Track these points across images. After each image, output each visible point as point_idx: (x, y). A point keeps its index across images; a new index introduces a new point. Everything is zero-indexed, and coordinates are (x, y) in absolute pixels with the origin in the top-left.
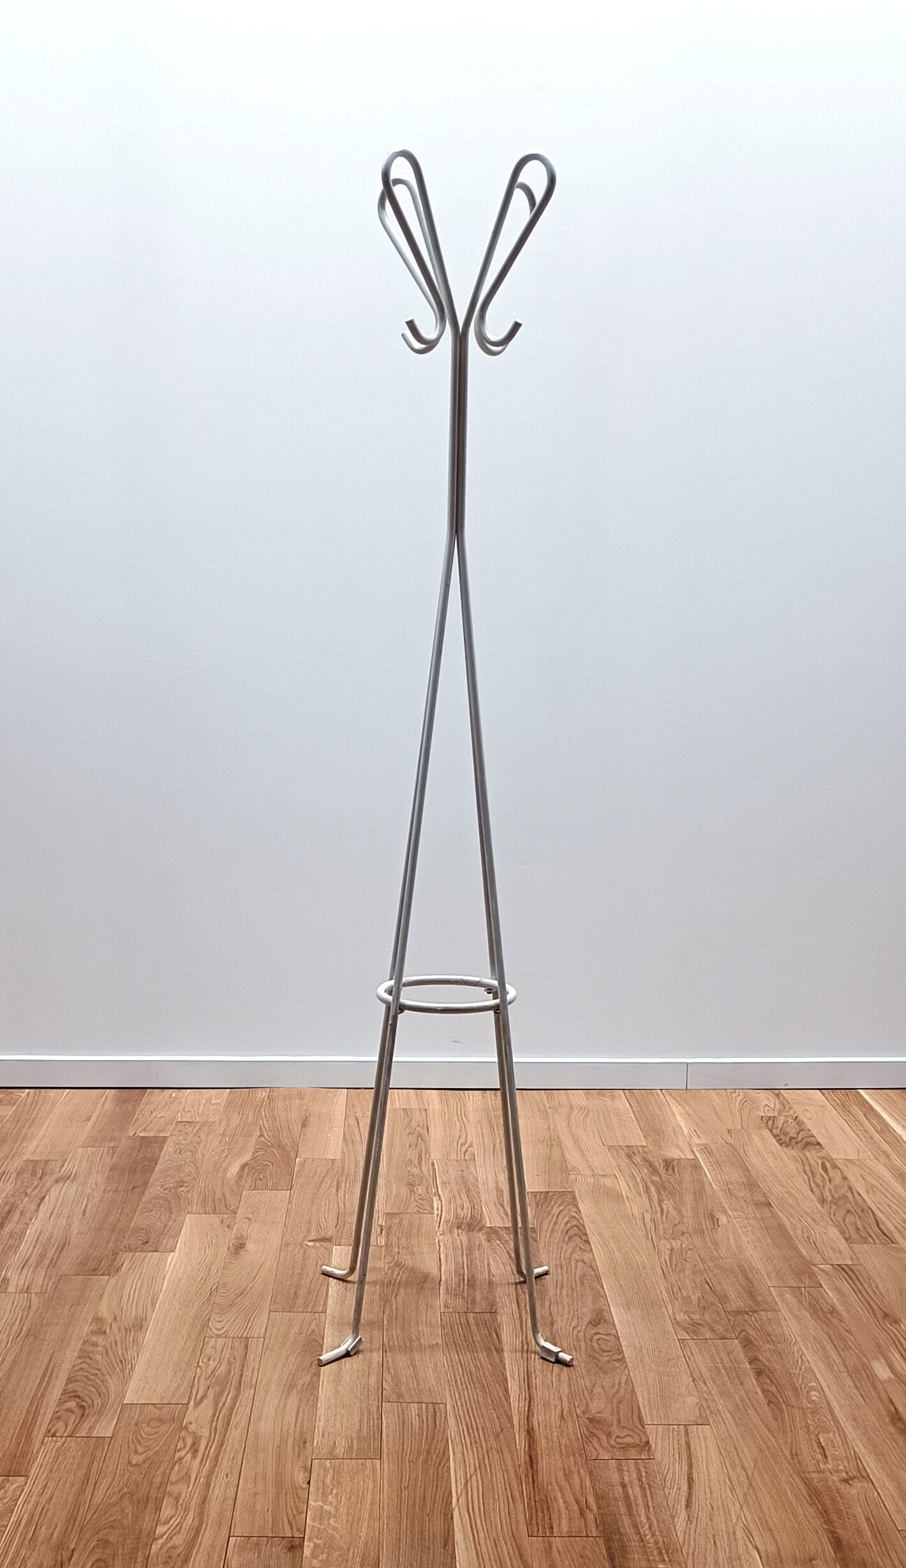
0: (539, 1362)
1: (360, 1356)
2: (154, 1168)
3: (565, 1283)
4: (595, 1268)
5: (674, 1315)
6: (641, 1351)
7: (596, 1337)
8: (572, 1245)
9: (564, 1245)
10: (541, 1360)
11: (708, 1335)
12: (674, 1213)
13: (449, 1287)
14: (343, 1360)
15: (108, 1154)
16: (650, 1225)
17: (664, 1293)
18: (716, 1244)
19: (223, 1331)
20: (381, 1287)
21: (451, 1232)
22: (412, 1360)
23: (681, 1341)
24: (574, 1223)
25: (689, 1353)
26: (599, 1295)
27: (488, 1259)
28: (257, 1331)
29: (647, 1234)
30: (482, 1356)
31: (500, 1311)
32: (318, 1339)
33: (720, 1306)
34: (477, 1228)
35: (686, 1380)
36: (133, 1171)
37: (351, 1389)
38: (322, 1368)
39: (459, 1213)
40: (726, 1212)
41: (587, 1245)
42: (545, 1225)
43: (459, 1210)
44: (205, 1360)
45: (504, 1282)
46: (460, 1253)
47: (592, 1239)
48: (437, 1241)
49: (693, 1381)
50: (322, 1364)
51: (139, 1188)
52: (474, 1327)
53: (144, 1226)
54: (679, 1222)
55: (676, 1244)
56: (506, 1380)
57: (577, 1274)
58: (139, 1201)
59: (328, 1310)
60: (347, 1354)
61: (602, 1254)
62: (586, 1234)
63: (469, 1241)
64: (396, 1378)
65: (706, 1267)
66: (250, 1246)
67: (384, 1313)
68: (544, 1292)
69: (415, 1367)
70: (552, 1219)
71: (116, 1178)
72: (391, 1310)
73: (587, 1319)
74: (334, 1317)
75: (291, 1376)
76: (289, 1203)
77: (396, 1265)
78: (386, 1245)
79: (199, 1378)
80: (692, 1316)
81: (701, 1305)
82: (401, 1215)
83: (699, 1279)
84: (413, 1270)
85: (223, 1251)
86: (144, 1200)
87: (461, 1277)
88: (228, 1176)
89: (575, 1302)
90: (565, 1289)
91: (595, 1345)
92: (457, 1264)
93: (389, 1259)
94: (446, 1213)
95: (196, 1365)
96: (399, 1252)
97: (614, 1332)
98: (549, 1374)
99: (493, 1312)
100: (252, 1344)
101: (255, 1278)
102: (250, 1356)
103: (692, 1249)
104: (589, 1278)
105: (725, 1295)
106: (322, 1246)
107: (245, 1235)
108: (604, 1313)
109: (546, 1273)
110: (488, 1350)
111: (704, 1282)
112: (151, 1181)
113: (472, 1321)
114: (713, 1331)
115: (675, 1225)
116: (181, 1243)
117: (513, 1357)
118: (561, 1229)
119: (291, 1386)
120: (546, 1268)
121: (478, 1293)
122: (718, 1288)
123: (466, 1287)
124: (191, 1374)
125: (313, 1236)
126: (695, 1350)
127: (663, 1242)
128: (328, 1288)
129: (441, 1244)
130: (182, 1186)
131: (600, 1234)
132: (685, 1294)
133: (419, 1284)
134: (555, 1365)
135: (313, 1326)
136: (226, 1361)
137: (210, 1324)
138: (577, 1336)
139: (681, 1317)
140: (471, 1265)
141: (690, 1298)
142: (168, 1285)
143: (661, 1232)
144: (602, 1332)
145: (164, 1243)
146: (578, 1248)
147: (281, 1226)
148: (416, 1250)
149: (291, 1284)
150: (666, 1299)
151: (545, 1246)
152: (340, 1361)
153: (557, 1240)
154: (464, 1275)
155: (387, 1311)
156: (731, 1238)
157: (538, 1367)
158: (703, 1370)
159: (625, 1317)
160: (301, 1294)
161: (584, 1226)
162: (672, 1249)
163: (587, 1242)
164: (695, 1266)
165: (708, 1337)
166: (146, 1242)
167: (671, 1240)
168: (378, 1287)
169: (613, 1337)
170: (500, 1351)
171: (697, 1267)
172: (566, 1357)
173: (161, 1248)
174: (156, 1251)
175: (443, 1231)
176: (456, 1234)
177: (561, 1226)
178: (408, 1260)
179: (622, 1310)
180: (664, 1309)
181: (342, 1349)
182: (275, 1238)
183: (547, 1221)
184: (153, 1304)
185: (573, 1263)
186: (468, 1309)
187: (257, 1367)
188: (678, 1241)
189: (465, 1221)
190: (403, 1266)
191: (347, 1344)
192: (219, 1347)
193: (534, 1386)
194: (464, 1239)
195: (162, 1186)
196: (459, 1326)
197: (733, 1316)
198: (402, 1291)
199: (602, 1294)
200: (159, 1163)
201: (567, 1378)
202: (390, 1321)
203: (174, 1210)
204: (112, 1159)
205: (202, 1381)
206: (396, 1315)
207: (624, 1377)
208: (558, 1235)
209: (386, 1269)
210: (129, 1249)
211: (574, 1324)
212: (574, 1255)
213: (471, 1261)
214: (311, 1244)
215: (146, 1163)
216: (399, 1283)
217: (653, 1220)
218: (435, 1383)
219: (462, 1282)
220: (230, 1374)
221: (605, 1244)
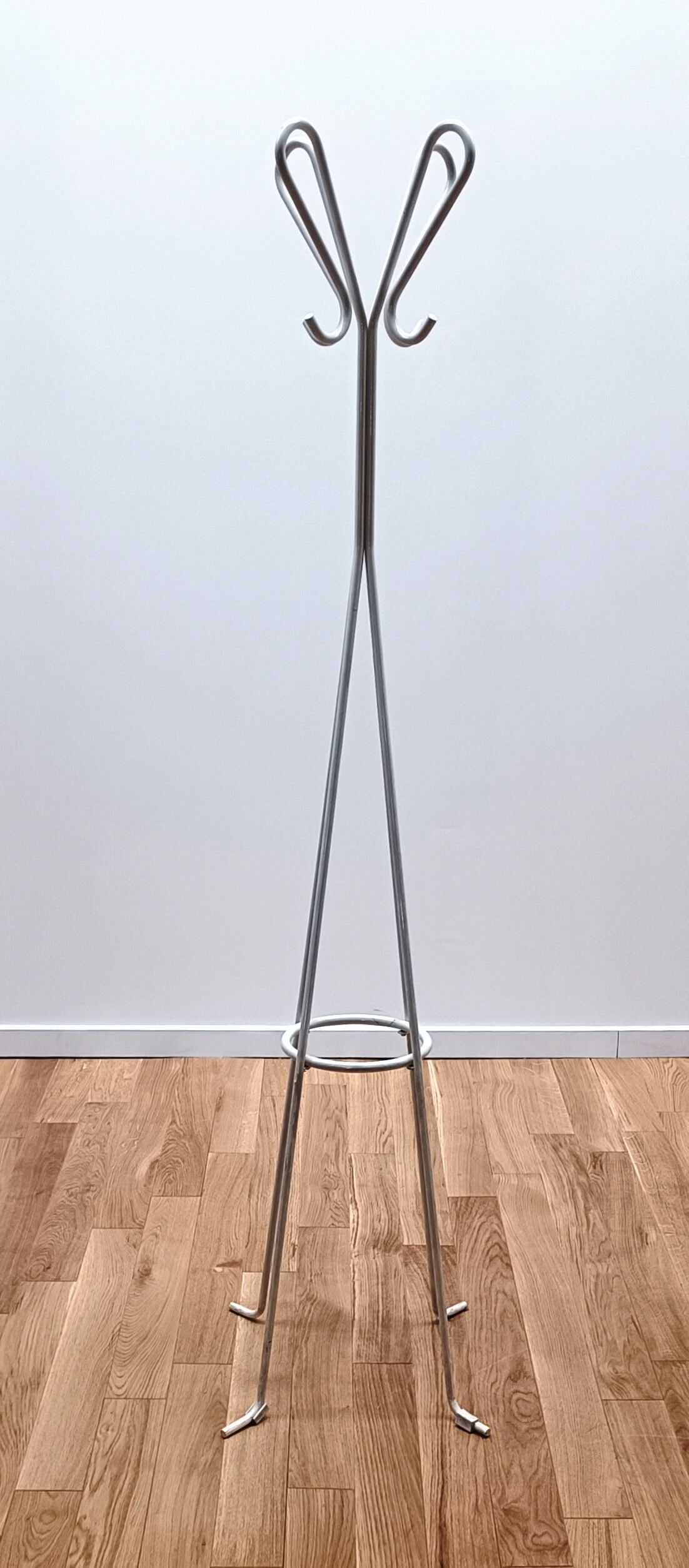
0: (454, 1430)
1: (267, 1424)
2: (61, 1166)
3: (484, 1322)
4: (516, 1302)
5: (598, 1366)
6: (562, 1416)
7: (515, 1397)
8: (493, 1269)
9: (484, 1270)
10: (456, 1429)
11: (633, 1394)
12: (600, 1226)
13: (363, 1329)
14: (248, 1430)
15: (14, 1147)
16: (575, 1243)
17: (588, 1335)
18: (643, 1269)
19: (124, 1389)
20: (291, 1329)
21: (366, 1253)
22: (321, 1429)
23: (606, 1402)
24: (496, 1239)
25: (613, 1419)
26: (520, 1340)
27: (405, 1290)
28: (159, 1391)
29: (572, 1255)
30: (394, 1423)
31: (415, 1361)
32: (223, 1401)
33: (646, 1353)
34: (394, 1248)
35: (609, 1456)
36: (38, 1170)
37: (255, 1470)
38: (226, 1440)
39: (375, 1227)
40: (655, 1225)
41: (509, 1270)
42: (465, 1243)
43: (376, 1223)
44: (103, 1431)
45: (420, 1322)
46: (375, 1281)
47: (515, 1262)
48: (351, 1265)
49: (617, 1458)
50: (225, 1437)
51: (44, 1194)
52: (387, 1384)
53: (47, 1246)
54: (606, 1239)
55: (602, 1269)
56: (419, 1457)
57: (498, 1309)
58: (44, 1210)
59: (235, 1361)
60: (253, 1423)
61: (524, 1281)
62: (507, 1255)
63: (385, 1266)
64: (303, 1454)
65: (633, 1300)
66: (156, 1273)
67: (293, 1364)
68: (461, 1335)
69: (323, 1439)
70: (472, 1234)
71: (21, 1179)
72: (301, 1362)
73: (506, 1372)
74: (240, 1370)
75: (192, 1452)
76: (199, 1213)
77: (308, 1299)
78: (298, 1269)
79: (96, 1455)
80: (617, 1367)
81: (627, 1353)
82: (316, 1229)
83: (626, 1316)
84: (325, 1305)
85: (128, 1280)
86: (48, 1210)
87: (375, 1315)
88: (137, 1176)
89: (494, 1350)
90: (485, 1330)
91: (514, 1407)
92: (371, 1296)
93: (301, 1290)
94: (362, 1226)
95: (93, 1437)
96: (311, 1280)
97: (534, 1390)
98: (464, 1447)
99: (408, 1363)
100: (154, 1406)
101: (160, 1316)
102: (152, 1424)
103: (619, 1276)
104: (510, 1316)
105: (652, 1339)
106: (231, 1271)
107: (151, 1258)
108: (525, 1364)
109: (465, 1310)
110: (401, 1415)
111: (631, 1321)
112: (56, 1185)
113: (385, 1376)
114: (638, 1388)
115: (602, 1242)
116: (85, 1267)
117: (427, 1425)
118: (482, 1248)
119: (191, 1466)
120: (463, 1304)
121: (392, 1336)
122: (645, 1329)
123: (380, 1328)
124: (87, 1449)
125: (221, 1261)
126: (619, 1415)
127: (589, 1266)
128: (235, 1330)
129: (356, 1270)
130: (88, 1190)
131: (523, 1255)
132: (610, 1338)
133: (330, 1325)
134: (472, 1435)
135: (218, 1383)
136: (125, 1431)
137: (111, 1380)
138: (495, 1394)
139: (606, 1369)
140: (387, 1298)
141: (615, 1342)
142: (68, 1327)
143: (587, 1251)
144: (522, 1389)
145: (67, 1269)
146: (499, 1274)
147: (190, 1244)
148: (329, 1277)
149: (197, 1326)
150: (590, 1345)
151: (464, 1271)
152: (244, 1432)
153: (477, 1264)
154: (378, 1311)
155: (296, 1362)
156: (660, 1261)
157: (453, 1439)
158: (628, 1443)
159: (547, 1368)
160: (209, 1337)
161: (506, 1244)
162: (598, 1275)
163: (509, 1265)
164: (621, 1298)
165: (633, 1397)
166: (49, 1268)
167: (598, 1264)
168: (288, 1329)
169: (533, 1396)
170: (413, 1416)
171: (624, 1299)
172: (483, 1427)
173: (63, 1276)
174: (58, 1279)
175: (358, 1252)
176: (371, 1256)
177: (481, 1246)
178: (320, 1293)
179: (543, 1359)
180: (587, 1357)
181: (246, 1419)
182: (182, 1263)
183: (468, 1236)
184: (52, 1353)
185: (493, 1294)
186: (381, 1360)
187: (157, 1440)
188: (604, 1264)
189: (381, 1237)
190: (315, 1300)
191: (253, 1413)
192: (119, 1412)
193: (448, 1465)
194: (380, 1262)
195: (68, 1190)
196: (372, 1381)
197: (660, 1368)
198: (313, 1334)
199: (523, 1337)
200: (66, 1159)
201: (483, 1454)
202: (299, 1376)
203: (79, 1223)
204: (17, 1155)
205: (99, 1459)
206: (306, 1367)
207: (543, 1453)
208: (478, 1256)
209: (298, 1303)
210: (30, 1278)
211: (492, 1380)
212: (494, 1283)
213: (387, 1292)
214: (219, 1269)
215: (53, 1159)
216: (311, 1323)
217: (579, 1236)
218: (343, 1462)
219: (376, 1321)
220: (129, 1448)
221: (528, 1269)
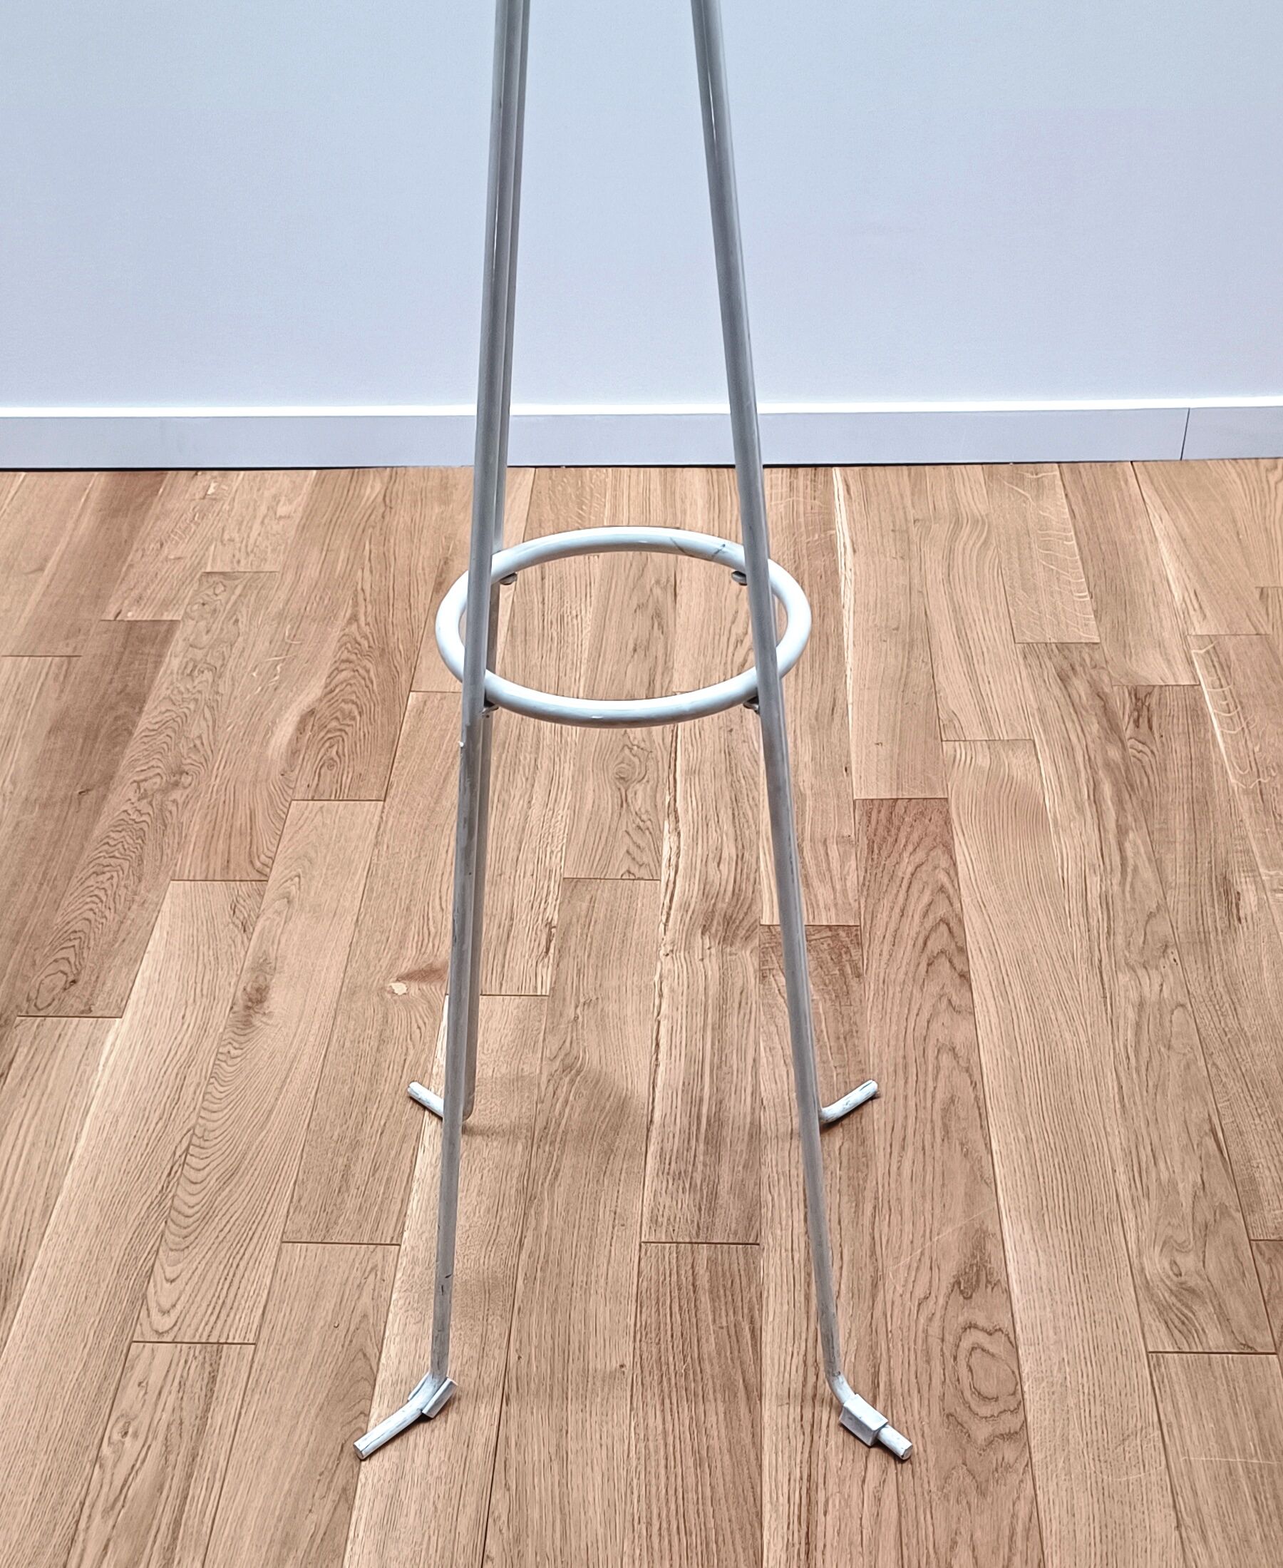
0: (837, 1437)
1: (453, 1416)
2: (134, 724)
3: (910, 1131)
4: (977, 1077)
5: (1140, 1254)
6: (1063, 1398)
7: (966, 1344)
8: (933, 988)
9: (916, 993)
10: (841, 1433)
11: (1215, 1338)
12: (1147, 873)
13: (668, 1146)
14: (412, 1436)
15: (56, 678)
16: (1098, 914)
17: (1120, 1169)
18: (1232, 987)
19: (174, 1314)
20: (525, 1148)
21: (688, 948)
22: (563, 1431)
23: (1155, 1356)
24: (941, 910)
25: (1169, 1408)
26: (981, 1180)
27: (757, 1044)
28: (241, 1325)
29: (1091, 950)
30: (714, 1417)
31: (768, 1240)
32: (371, 1351)
33: (1239, 1216)
34: (742, 933)
35: (1161, 1524)
36: (91, 734)
37: (414, 1558)
38: (363, 1463)
39: (710, 879)
40: (1253, 870)
41: (965, 989)
42: (882, 918)
43: (712, 865)
44: (116, 1437)
45: (782, 1129)
46: (699, 1020)
47: (979, 968)
48: (656, 978)
49: (1178, 1527)
50: (361, 1458)
51: (93, 793)
52: (705, 1299)
53: (78, 926)
54: (1158, 908)
55: (1150, 986)
56: (760, 1515)
57: (939, 1096)
58: (87, 833)
59: (406, 1235)
60: (423, 1419)
61: (994, 1020)
62: (962, 950)
63: (723, 981)
64: (519, 1502)
65: (1213, 1071)
66: (277, 1000)
67: (521, 1245)
68: (860, 1163)
69: (564, 1461)
70: (897, 895)
71: (57, 757)
72: (537, 1238)
73: (950, 1269)
74: (414, 1262)
75: (290, 1501)
76: (376, 845)
77: (567, 1068)
78: (552, 989)
79: (93, 1506)
80: (1179, 1259)
81: (1199, 1218)
82: (594, 884)
83: (1197, 1113)
84: (598, 1084)
85: (221, 1016)
86: (96, 833)
87: (695, 1111)
88: (270, 752)
89: (928, 1206)
90: (910, 1152)
91: (963, 1372)
92: (690, 1060)
93: (554, 1043)
94: (685, 877)
95: (94, 1453)
96: (576, 1018)
97: (1006, 1324)
98: (855, 1491)
99: (751, 1244)
100: (233, 1366)
101: (271, 1112)
102: (218, 1417)
103: (1183, 1006)
104: (962, 1115)
105: (1252, 1180)
106: (423, 995)
107: (273, 956)
108: (989, 1247)
109: (873, 1098)
110: (728, 1389)
111: (1207, 1127)
112: (121, 772)
113: (704, 1280)
114: (1223, 1318)
115: (1151, 916)
116: (143, 979)
117: (782, 1422)
118: (913, 934)
119: (284, 1544)
120: (871, 1087)
121: (725, 1169)
122: (1235, 1152)
123: (702, 1147)
124: (76, 1491)
125: (406, 966)
126: (1184, 1398)
127: (1124, 978)
128: (415, 1150)
129: (666, 990)
130: (176, 784)
131: (993, 953)
132: (1164, 1176)
133: (605, 1135)
134: (874, 1450)
135: (366, 1298)
136: (161, 1438)
137: (151, 1289)
138: (926, 1332)
139: (1156, 1264)
140: (719, 1067)
141: (1175, 1186)
142: (89, 1139)
143: (1120, 940)
144: (982, 1322)
145: (109, 984)
146: (945, 1001)
147: (350, 919)
148: (612, 1007)
149: (341, 1138)
150: (1125, 1194)
151: (876, 992)
152: (404, 1437)
153: (901, 976)
154: (701, 1100)
155: (528, 1242)
156: (1265, 963)
157: (834, 1462)
158: (1203, 1482)
159: (1033, 1260)
160: (360, 1172)
161: (961, 921)
162: (1141, 1005)
163: (965, 977)
164: (1188, 1067)
165: (1213, 1347)
166: (74, 982)
167: (1141, 972)
168: (520, 1147)
169: (1004, 1338)
170: (754, 1394)
171: (1193, 1068)
172: (899, 1443)
173: (96, 1011)
174: (86, 1013)
175: (673, 943)
176: (697, 955)
177: (912, 927)
178: (592, 1058)
179: (1027, 1237)
180: (1117, 1229)
181: (408, 1413)
182: (330, 973)
183: (886, 902)
184: (47, 1211)
185: (931, 1053)
186: (698, 1235)
187: (222, 1464)
188: (1153, 973)
189: (719, 905)
190: (578, 1072)
191: (423, 1400)
192: (155, 1379)
193: (820, 1545)
194: (713, 967)
195: (138, 782)
196: (676, 1294)
197: (1269, 1262)
198: (567, 1162)
199: (988, 1173)
200: (146, 709)
201: (895, 1512)
202: (530, 1279)
203: (147, 867)
204: (58, 699)
205: (97, 1518)
206: (547, 1255)
207: (1023, 1509)
208: (906, 952)
209: (544, 1079)
210: (36, 1011)
211: (920, 1292)
212: (935, 1026)
213: (721, 1049)
214: (400, 988)
215: (122, 709)
216: (565, 1133)
217: (1106, 901)
218: (601, 1531)
219: (694, 1128)
220: (161, 1490)
221: (1003, 989)
